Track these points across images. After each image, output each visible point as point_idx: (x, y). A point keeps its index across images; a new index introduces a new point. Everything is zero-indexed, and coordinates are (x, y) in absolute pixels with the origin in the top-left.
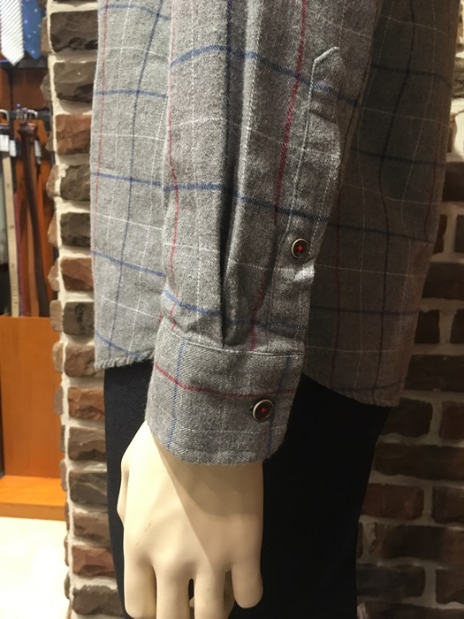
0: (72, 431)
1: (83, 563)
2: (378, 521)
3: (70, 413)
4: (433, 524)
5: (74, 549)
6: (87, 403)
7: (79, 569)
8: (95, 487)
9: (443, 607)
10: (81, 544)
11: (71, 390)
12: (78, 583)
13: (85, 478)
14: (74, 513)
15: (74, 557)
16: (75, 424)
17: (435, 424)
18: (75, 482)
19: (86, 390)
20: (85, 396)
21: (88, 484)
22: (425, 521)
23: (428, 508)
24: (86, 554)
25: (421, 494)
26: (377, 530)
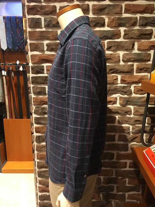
0: (38, 162)
1: (41, 190)
2: (104, 177)
3: (37, 159)
4: (115, 177)
5: (39, 187)
6: (41, 157)
7: (40, 191)
8: (43, 174)
9: (118, 193)
10: (40, 185)
11: (37, 153)
12: (40, 194)
13: (41, 172)
14: (39, 179)
15: (39, 189)
16: (38, 161)
17: (115, 157)
18: (39, 173)
19: (41, 154)
20: (41, 155)
21: (42, 173)
22: (114, 176)
23: (114, 174)
24: (42, 188)
25: (113, 171)
26: (104, 179)
